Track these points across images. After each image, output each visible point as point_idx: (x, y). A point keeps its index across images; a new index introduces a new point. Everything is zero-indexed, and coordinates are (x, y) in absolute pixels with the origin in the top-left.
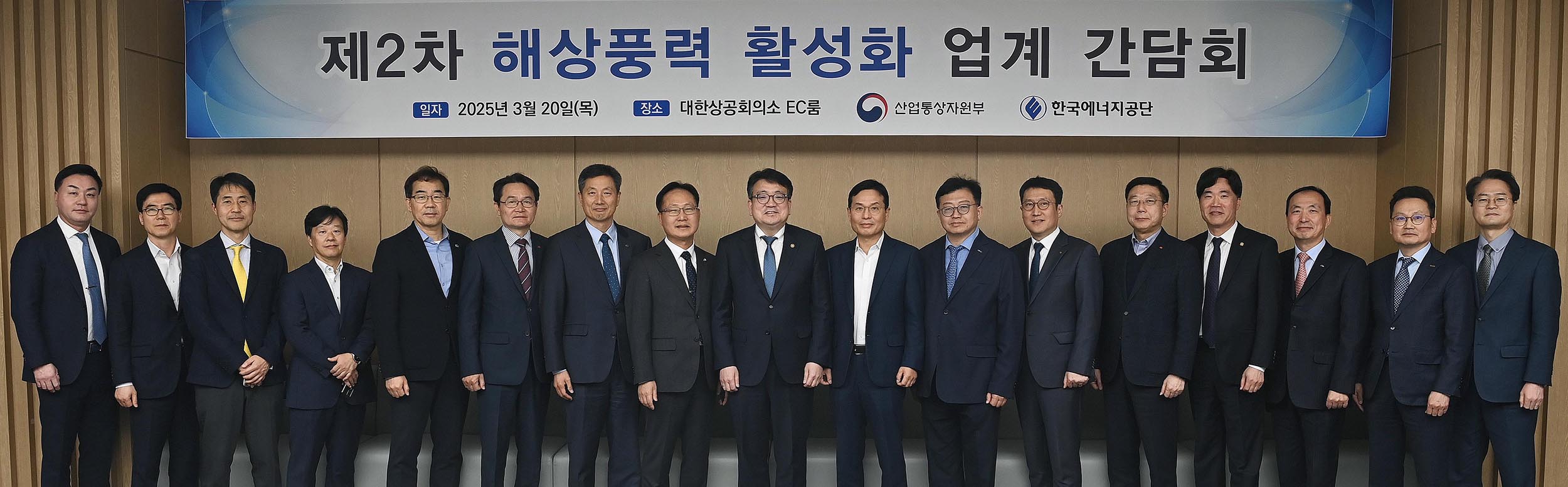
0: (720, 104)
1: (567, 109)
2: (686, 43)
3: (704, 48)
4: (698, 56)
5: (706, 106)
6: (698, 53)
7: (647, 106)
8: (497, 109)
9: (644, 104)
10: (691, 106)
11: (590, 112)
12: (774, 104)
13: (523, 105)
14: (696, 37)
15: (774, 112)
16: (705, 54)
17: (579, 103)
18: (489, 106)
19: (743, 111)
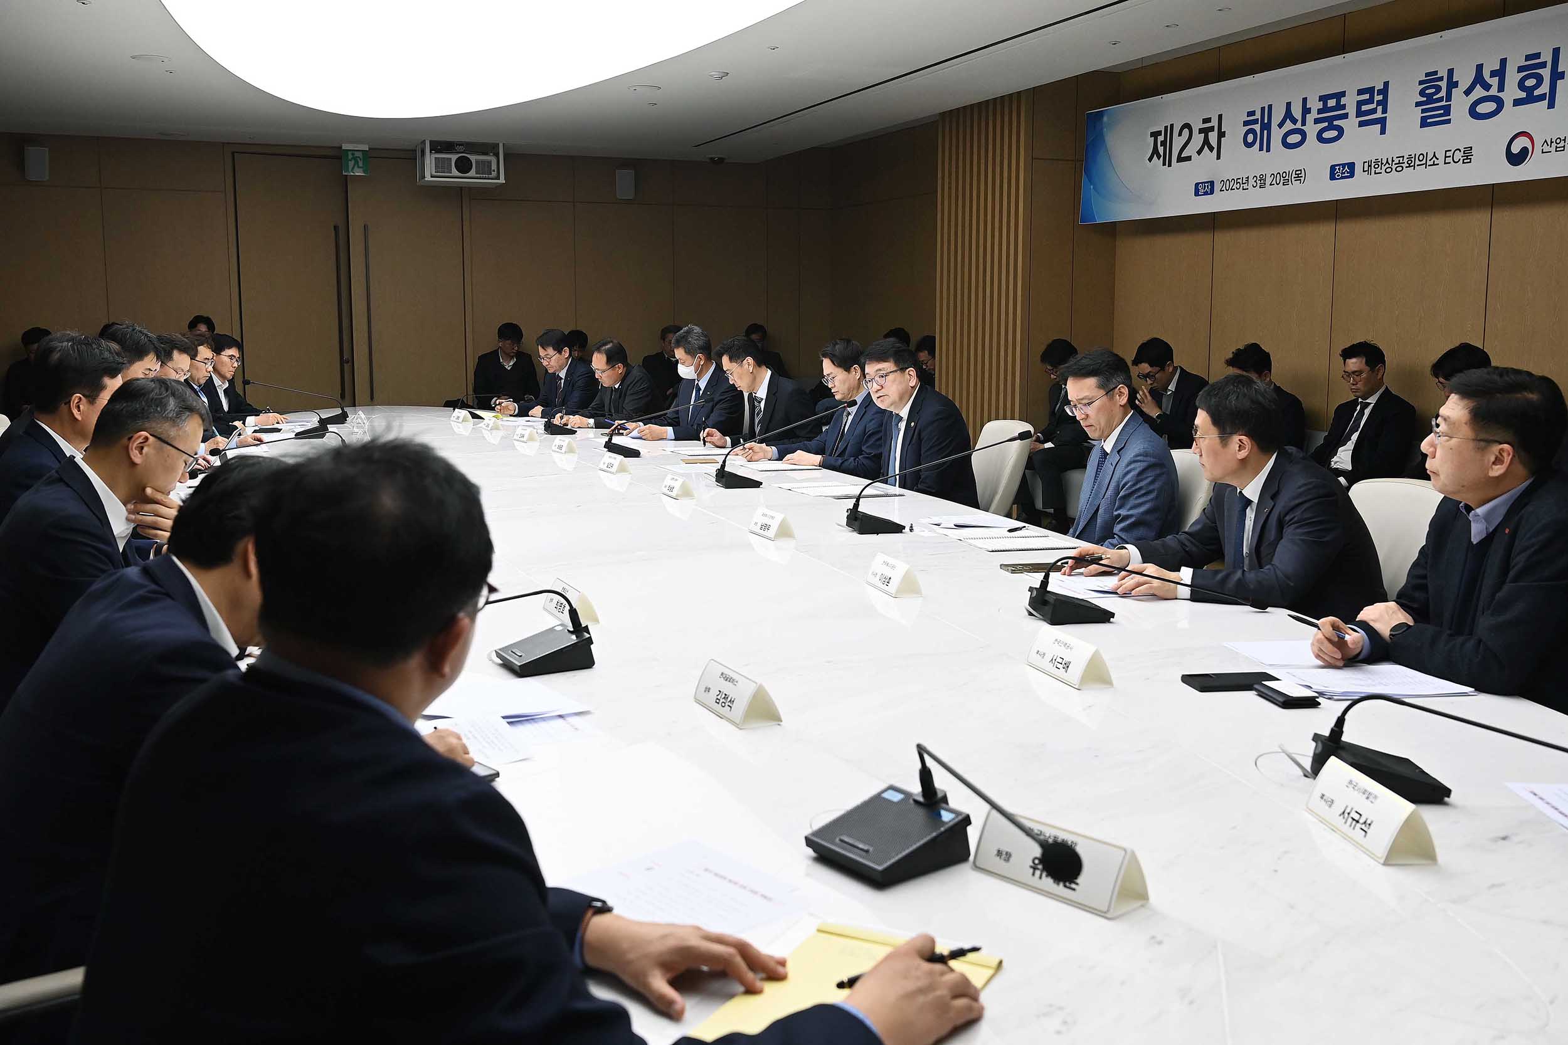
0: (1393, 161)
1: (1285, 179)
2: (1370, 101)
3: (1384, 103)
4: (1379, 114)
5: (1382, 164)
6: (1380, 108)
7: (1339, 169)
8: (1243, 184)
9: (1337, 167)
10: (1371, 166)
11: (1300, 180)
12: (1434, 155)
13: (1259, 178)
14: (1380, 92)
15: (1434, 165)
16: (1385, 111)
17: (1294, 171)
18: (1238, 181)
19: (1409, 166)
